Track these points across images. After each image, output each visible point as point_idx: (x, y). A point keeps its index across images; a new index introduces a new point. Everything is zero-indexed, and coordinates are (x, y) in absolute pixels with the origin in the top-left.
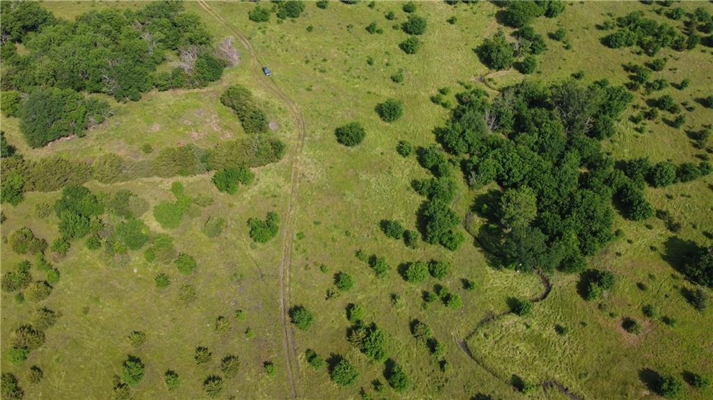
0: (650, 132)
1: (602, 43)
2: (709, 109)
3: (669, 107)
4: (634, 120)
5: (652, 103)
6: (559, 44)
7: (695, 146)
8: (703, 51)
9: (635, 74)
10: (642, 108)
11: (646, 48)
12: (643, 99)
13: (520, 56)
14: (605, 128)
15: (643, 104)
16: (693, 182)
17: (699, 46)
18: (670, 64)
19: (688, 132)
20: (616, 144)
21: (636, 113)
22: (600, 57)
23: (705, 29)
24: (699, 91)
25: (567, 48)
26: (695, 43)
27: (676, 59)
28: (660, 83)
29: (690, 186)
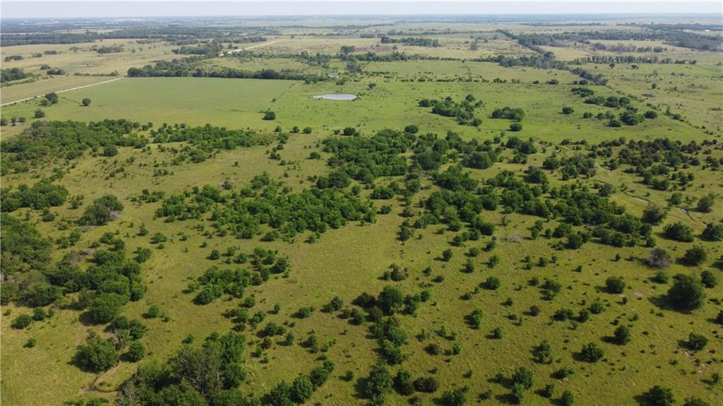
0: (273, 358)
1: (195, 304)
2: (305, 319)
3: (275, 331)
4: (256, 355)
5: (262, 334)
6: (157, 320)
7: (312, 352)
8: (276, 278)
9: (236, 317)
10: (257, 342)
11: (233, 293)
12: (253, 334)
13: (124, 347)
14: (236, 374)
15: (255, 338)
16: (327, 382)
17: (271, 276)
18: (258, 298)
19: (301, 344)
20: (253, 383)
21: (254, 349)
22: (200, 316)
23: (268, 261)
24: (290, 308)
25: (166, 320)
26: (267, 275)
27: (260, 292)
28: (259, 315)
29: (327, 387)
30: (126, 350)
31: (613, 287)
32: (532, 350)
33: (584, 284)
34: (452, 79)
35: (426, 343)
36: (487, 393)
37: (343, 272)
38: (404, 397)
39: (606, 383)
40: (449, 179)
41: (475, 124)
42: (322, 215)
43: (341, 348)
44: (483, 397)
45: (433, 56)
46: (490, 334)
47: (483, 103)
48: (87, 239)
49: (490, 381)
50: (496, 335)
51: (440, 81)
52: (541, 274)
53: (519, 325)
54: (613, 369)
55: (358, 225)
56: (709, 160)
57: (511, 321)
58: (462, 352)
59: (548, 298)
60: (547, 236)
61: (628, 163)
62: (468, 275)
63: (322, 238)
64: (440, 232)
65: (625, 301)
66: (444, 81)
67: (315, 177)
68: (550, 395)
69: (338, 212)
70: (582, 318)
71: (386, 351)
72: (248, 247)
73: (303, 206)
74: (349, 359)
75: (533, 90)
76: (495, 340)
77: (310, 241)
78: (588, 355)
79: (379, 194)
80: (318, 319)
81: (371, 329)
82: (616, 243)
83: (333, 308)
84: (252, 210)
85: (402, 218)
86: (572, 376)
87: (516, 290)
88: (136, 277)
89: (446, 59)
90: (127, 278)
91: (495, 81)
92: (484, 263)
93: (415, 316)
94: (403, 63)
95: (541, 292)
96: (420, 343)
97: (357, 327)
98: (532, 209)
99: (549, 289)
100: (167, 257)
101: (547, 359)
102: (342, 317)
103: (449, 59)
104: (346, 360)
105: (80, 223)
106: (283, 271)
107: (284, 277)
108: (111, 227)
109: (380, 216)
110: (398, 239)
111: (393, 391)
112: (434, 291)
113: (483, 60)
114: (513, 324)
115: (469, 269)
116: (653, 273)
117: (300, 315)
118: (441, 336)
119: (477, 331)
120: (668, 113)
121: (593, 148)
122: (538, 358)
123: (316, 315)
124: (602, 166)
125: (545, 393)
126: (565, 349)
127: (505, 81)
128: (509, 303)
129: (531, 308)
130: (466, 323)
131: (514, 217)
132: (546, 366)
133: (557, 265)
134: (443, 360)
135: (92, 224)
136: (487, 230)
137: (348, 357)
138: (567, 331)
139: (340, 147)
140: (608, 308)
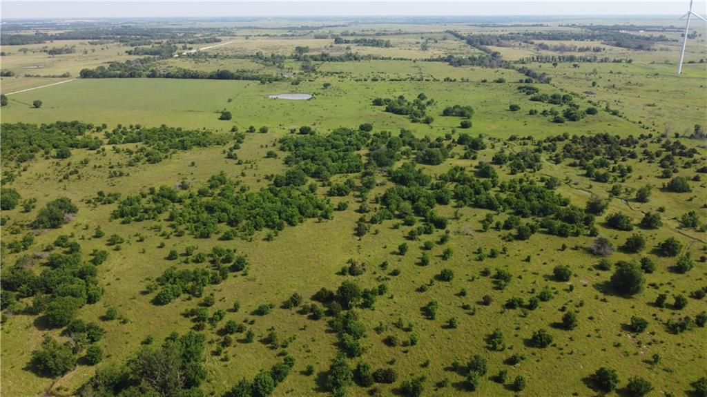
0: (234, 356)
1: (154, 304)
2: (265, 316)
3: (235, 329)
4: (217, 353)
5: (222, 332)
6: (115, 322)
7: (272, 348)
8: (235, 276)
9: (195, 317)
10: (217, 341)
11: (193, 293)
12: (213, 333)
13: (81, 351)
14: (197, 373)
15: (215, 337)
16: (288, 377)
17: (230, 275)
18: (217, 296)
19: (261, 341)
20: (213, 382)
21: (214, 347)
22: (158, 317)
23: (227, 260)
24: (249, 306)
25: (124, 322)
26: (226, 273)
27: (220, 291)
28: (219, 314)
29: (288, 382)
30: (84, 353)
31: (560, 275)
32: (486, 338)
33: (534, 273)
34: (404, 78)
35: (384, 335)
36: (444, 382)
37: (301, 269)
38: (364, 388)
39: (556, 367)
40: (403, 175)
41: (428, 121)
42: (280, 213)
43: (301, 343)
44: (440, 385)
45: (385, 57)
46: (445, 324)
47: (435, 101)
48: (40, 243)
49: (446, 369)
50: (451, 325)
51: (392, 80)
52: (493, 265)
53: (472, 314)
54: (562, 354)
55: (316, 222)
56: (645, 153)
57: (466, 311)
58: (418, 342)
59: (499, 288)
60: (497, 228)
61: (571, 157)
62: (424, 267)
63: (280, 236)
64: (396, 227)
65: (571, 288)
66: (396, 80)
67: (272, 176)
68: (503, 381)
69: (296, 210)
70: (532, 306)
71: (345, 344)
72: (206, 246)
73: (261, 204)
74: (310, 354)
75: (482, 88)
76: (450, 330)
77: (268, 239)
78: (538, 341)
79: (336, 191)
80: (277, 315)
81: (331, 323)
82: (562, 234)
83: (293, 305)
84: (210, 209)
85: (358, 214)
86: (524, 361)
87: (469, 280)
88: (92, 279)
89: (398, 59)
90: (83, 281)
91: (445, 80)
92: (438, 256)
93: (373, 310)
94: (356, 63)
95: (493, 282)
96: (378, 336)
97: (316, 322)
98: (483, 203)
99: (501, 279)
100: (124, 258)
101: (500, 347)
102: (301, 313)
103: (401, 59)
104: (306, 354)
105: (33, 226)
106: (242, 269)
107: (243, 275)
108: (65, 230)
109: (337, 212)
110: (354, 234)
111: (353, 383)
112: (391, 284)
113: (434, 60)
114: (467, 313)
115: (424, 262)
116: (596, 261)
117: (260, 312)
118: (398, 327)
119: (433, 322)
120: (607, 110)
121: (539, 144)
122: (491, 346)
123: (275, 311)
124: (547, 160)
125: (498, 379)
126: (516, 336)
127: (455, 80)
128: (463, 294)
129: (483, 298)
130: (422, 314)
131: (466, 211)
132: (498, 353)
133: (508, 256)
134: (401, 351)
135: (45, 227)
136: (440, 224)
137: (308, 351)
138: (518, 318)
139: (296, 146)
140: (556, 296)
